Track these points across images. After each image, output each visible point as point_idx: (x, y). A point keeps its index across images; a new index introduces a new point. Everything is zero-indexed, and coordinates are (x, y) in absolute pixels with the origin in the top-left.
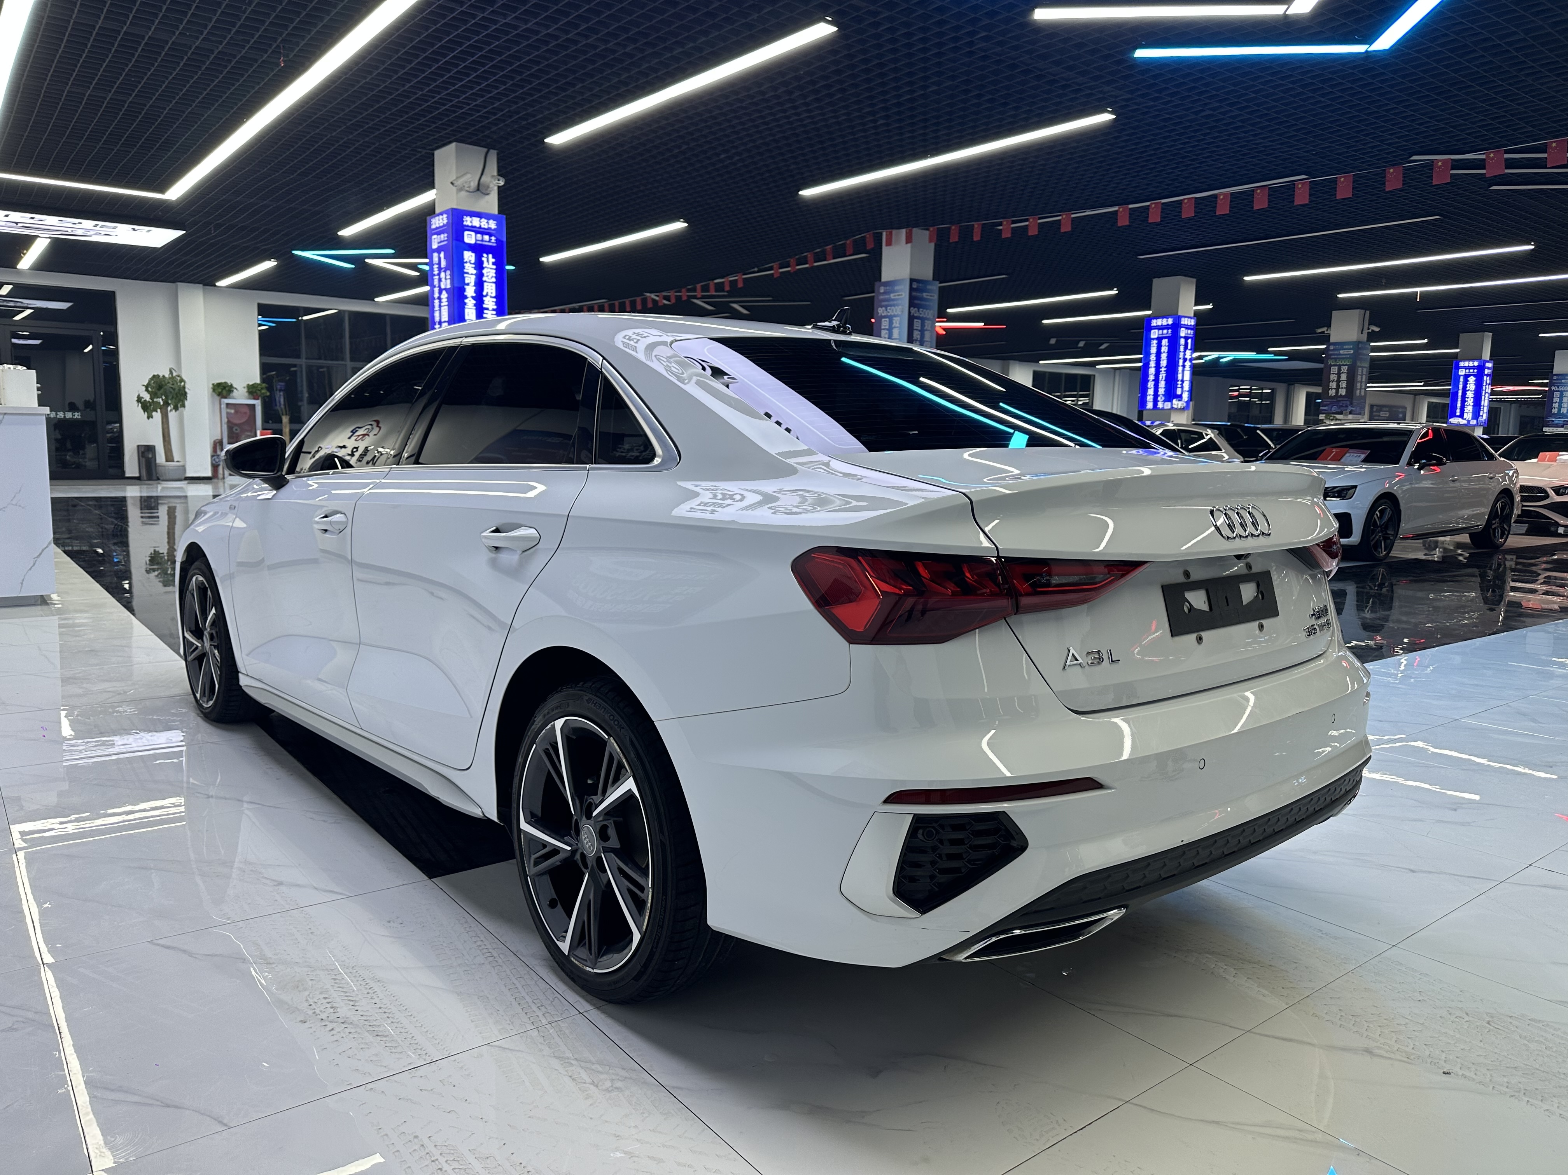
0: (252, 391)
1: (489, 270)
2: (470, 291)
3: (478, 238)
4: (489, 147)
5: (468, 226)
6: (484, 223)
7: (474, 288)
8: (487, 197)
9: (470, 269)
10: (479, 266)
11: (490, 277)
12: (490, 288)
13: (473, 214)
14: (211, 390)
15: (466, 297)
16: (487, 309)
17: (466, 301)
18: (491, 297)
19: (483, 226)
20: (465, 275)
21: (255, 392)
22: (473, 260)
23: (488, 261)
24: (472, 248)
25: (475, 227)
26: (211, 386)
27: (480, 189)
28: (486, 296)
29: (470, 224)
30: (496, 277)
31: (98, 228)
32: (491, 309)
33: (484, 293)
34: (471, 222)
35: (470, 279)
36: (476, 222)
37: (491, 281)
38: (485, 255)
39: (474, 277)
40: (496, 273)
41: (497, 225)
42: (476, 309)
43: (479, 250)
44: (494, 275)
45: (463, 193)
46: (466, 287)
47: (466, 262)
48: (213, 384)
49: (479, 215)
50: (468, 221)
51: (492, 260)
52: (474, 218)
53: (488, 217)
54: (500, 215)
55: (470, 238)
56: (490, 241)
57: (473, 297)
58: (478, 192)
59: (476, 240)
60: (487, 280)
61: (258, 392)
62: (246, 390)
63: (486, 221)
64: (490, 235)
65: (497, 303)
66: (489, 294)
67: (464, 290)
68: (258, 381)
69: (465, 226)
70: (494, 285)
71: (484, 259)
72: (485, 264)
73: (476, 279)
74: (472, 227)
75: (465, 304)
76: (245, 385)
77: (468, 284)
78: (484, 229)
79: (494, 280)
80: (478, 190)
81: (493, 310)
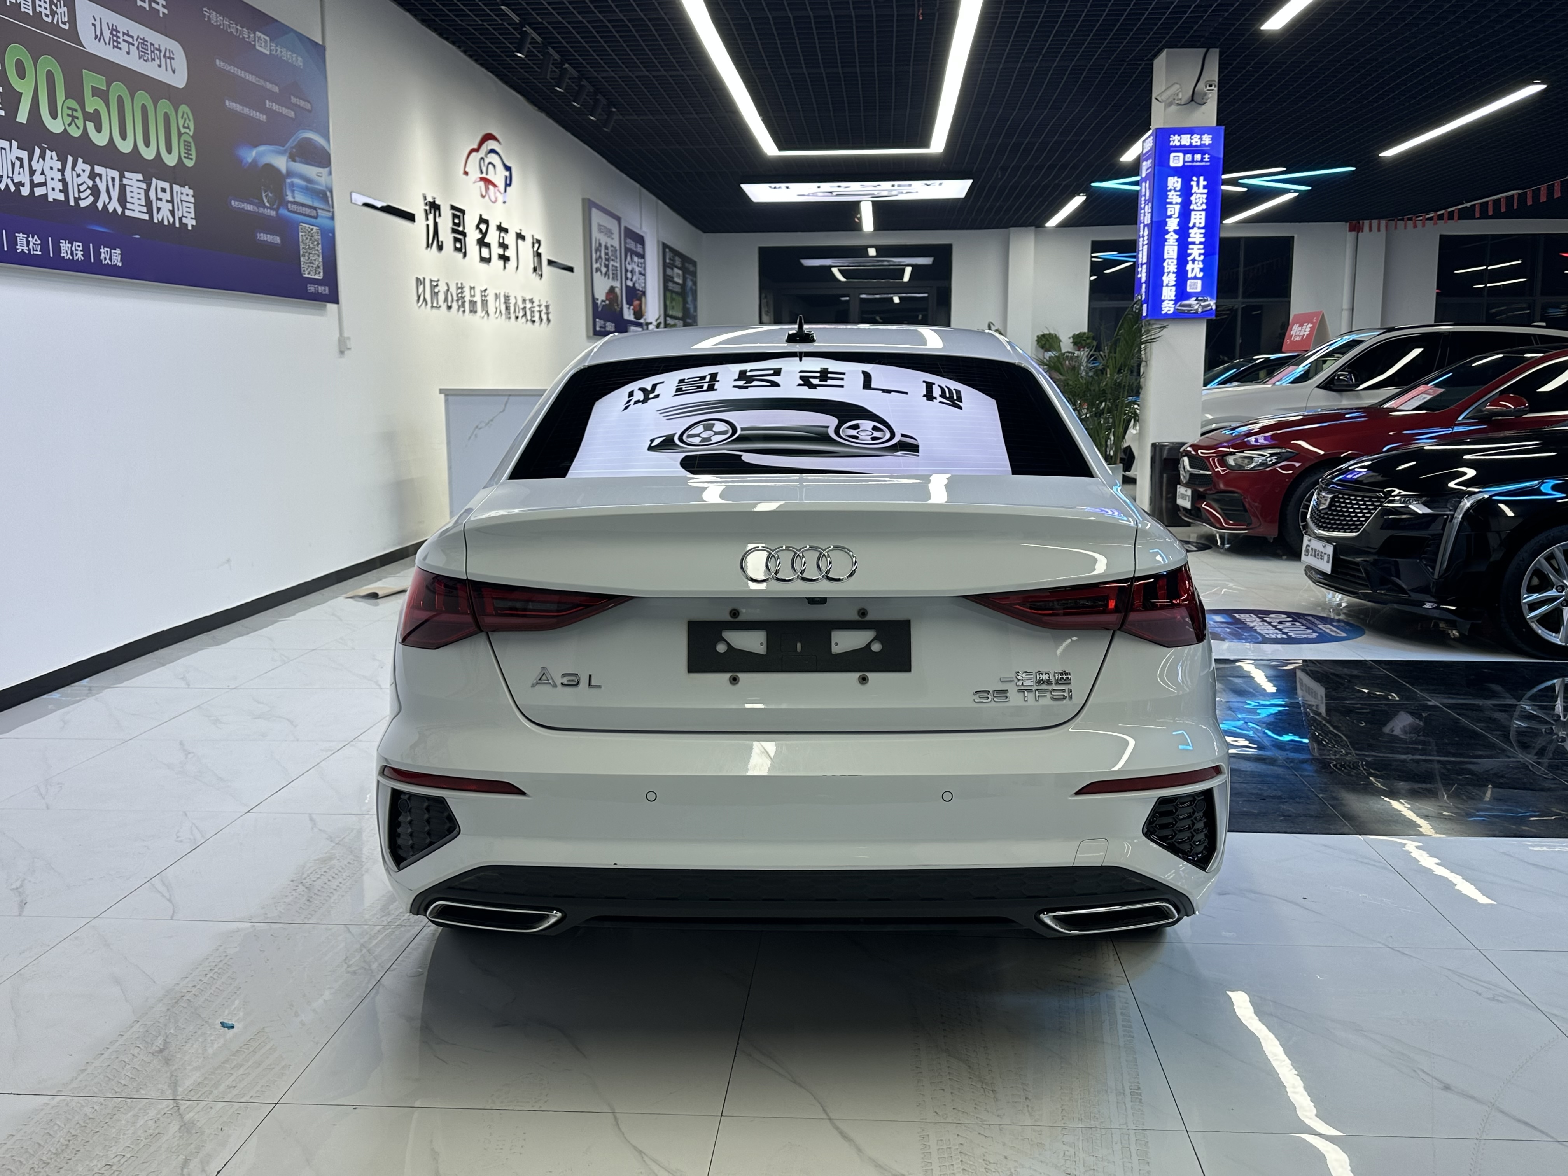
0: (1079, 341)
1: (1199, 195)
2: (1173, 224)
3: (1187, 159)
4: (1208, 46)
5: (1176, 146)
6: (1196, 140)
7: (1178, 220)
8: (1203, 107)
9: (1174, 198)
10: (1186, 193)
11: (1199, 204)
12: (1198, 217)
13: (1180, 131)
14: (1036, 343)
15: (1167, 232)
16: (1194, 243)
17: (1167, 237)
18: (1199, 228)
19: (1194, 144)
20: (1168, 206)
21: (1080, 342)
22: (1179, 186)
23: (1198, 184)
24: (1177, 172)
25: (1185, 146)
26: (1036, 338)
27: (1195, 99)
28: (1192, 228)
29: (1178, 144)
30: (1206, 204)
31: (896, 188)
32: (1197, 242)
33: (1191, 225)
34: (1179, 141)
35: (1174, 210)
36: (1186, 140)
37: (1201, 208)
38: (1195, 178)
39: (1178, 207)
40: (1207, 199)
41: (1212, 139)
42: (1178, 245)
43: (1186, 173)
44: (1205, 201)
45: (1173, 108)
46: (1167, 220)
47: (1170, 190)
48: (1038, 336)
49: (1191, 131)
50: (1175, 140)
51: (1203, 183)
52: (1183, 136)
53: (1201, 131)
54: (1218, 127)
55: (1176, 160)
56: (1202, 160)
57: (1175, 231)
58: (1193, 103)
59: (1185, 162)
60: (1196, 208)
61: (1083, 342)
62: (1071, 340)
63: (1199, 136)
64: (1203, 153)
65: (1205, 235)
66: (1197, 225)
67: (1166, 223)
68: (1085, 330)
69: (1172, 146)
70: (1203, 213)
71: (1194, 183)
72: (1195, 189)
73: (1180, 209)
74: (1181, 146)
75: (1166, 240)
76: (1071, 335)
77: (1170, 217)
78: (1196, 146)
79: (1204, 207)
80: (1192, 100)
81: (1201, 243)
